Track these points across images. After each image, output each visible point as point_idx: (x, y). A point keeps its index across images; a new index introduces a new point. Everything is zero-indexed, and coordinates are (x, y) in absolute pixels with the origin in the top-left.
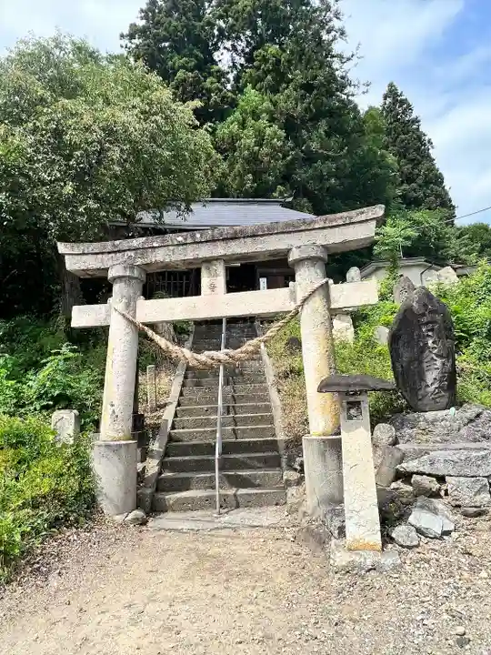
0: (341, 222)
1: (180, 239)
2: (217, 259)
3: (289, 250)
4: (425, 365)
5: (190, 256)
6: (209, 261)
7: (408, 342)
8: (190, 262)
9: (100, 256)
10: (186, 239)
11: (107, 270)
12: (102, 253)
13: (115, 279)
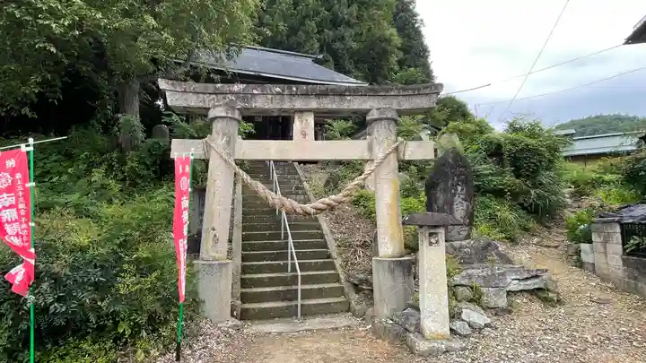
0: (410, 92)
1: (278, 89)
2: (309, 111)
3: (368, 111)
4: (455, 206)
5: (287, 106)
6: (301, 111)
7: (444, 190)
8: (285, 111)
9: (201, 96)
10: (283, 91)
11: (208, 109)
12: (204, 93)
13: (216, 118)
